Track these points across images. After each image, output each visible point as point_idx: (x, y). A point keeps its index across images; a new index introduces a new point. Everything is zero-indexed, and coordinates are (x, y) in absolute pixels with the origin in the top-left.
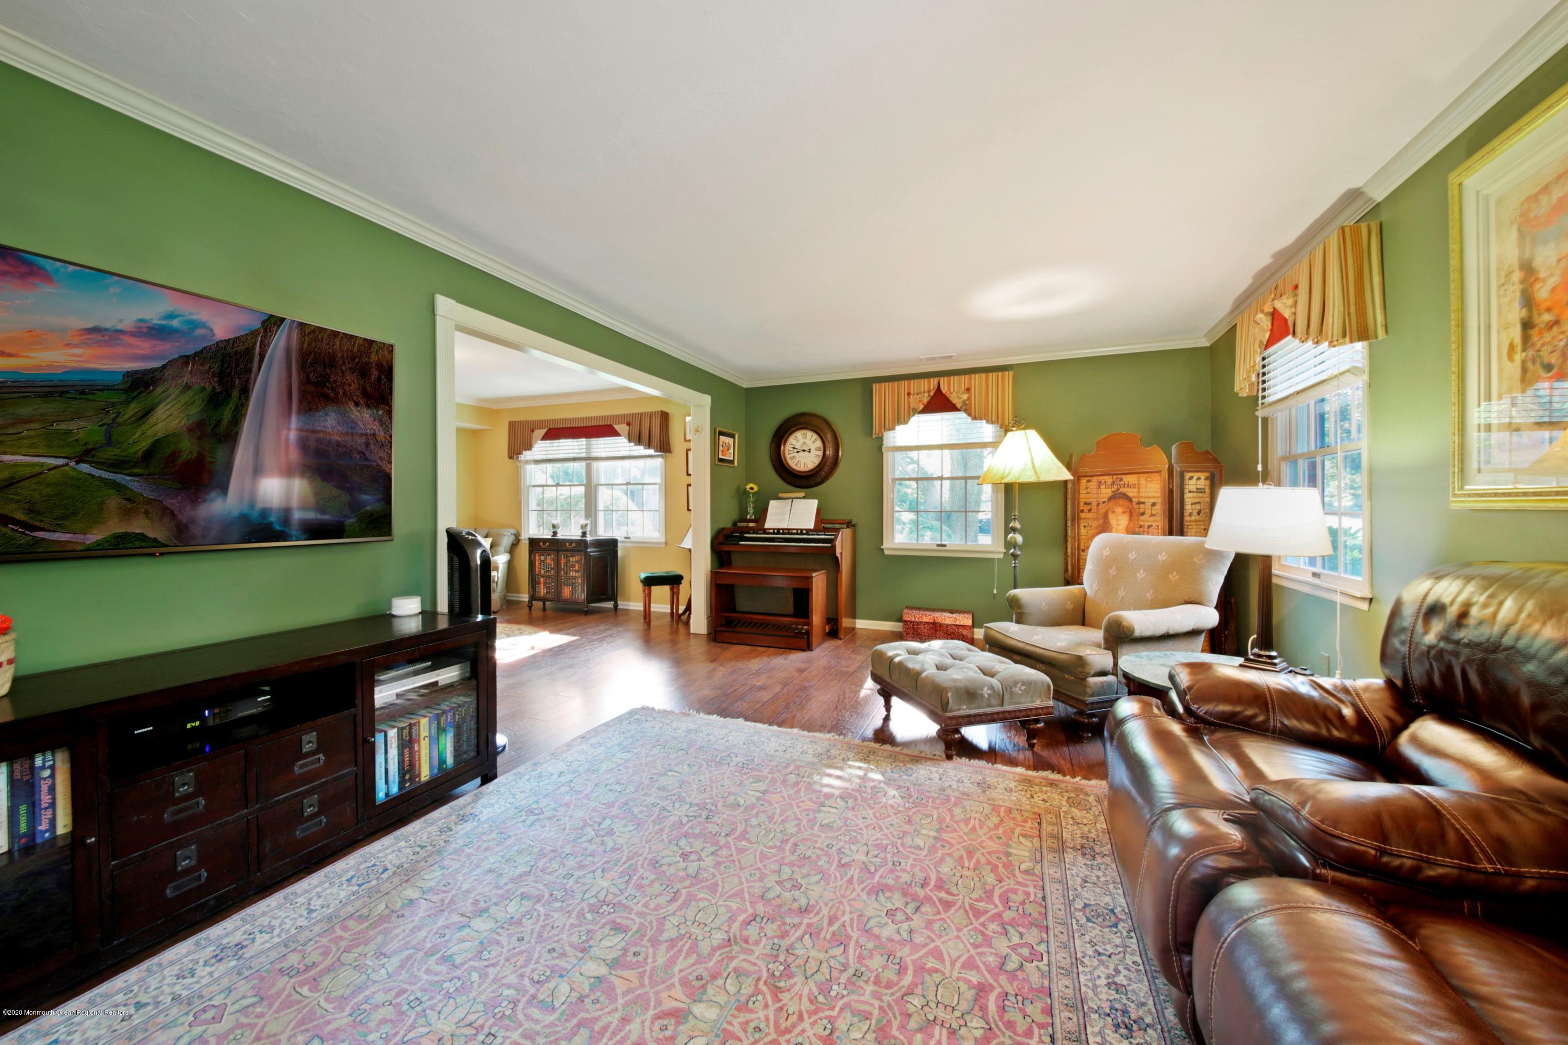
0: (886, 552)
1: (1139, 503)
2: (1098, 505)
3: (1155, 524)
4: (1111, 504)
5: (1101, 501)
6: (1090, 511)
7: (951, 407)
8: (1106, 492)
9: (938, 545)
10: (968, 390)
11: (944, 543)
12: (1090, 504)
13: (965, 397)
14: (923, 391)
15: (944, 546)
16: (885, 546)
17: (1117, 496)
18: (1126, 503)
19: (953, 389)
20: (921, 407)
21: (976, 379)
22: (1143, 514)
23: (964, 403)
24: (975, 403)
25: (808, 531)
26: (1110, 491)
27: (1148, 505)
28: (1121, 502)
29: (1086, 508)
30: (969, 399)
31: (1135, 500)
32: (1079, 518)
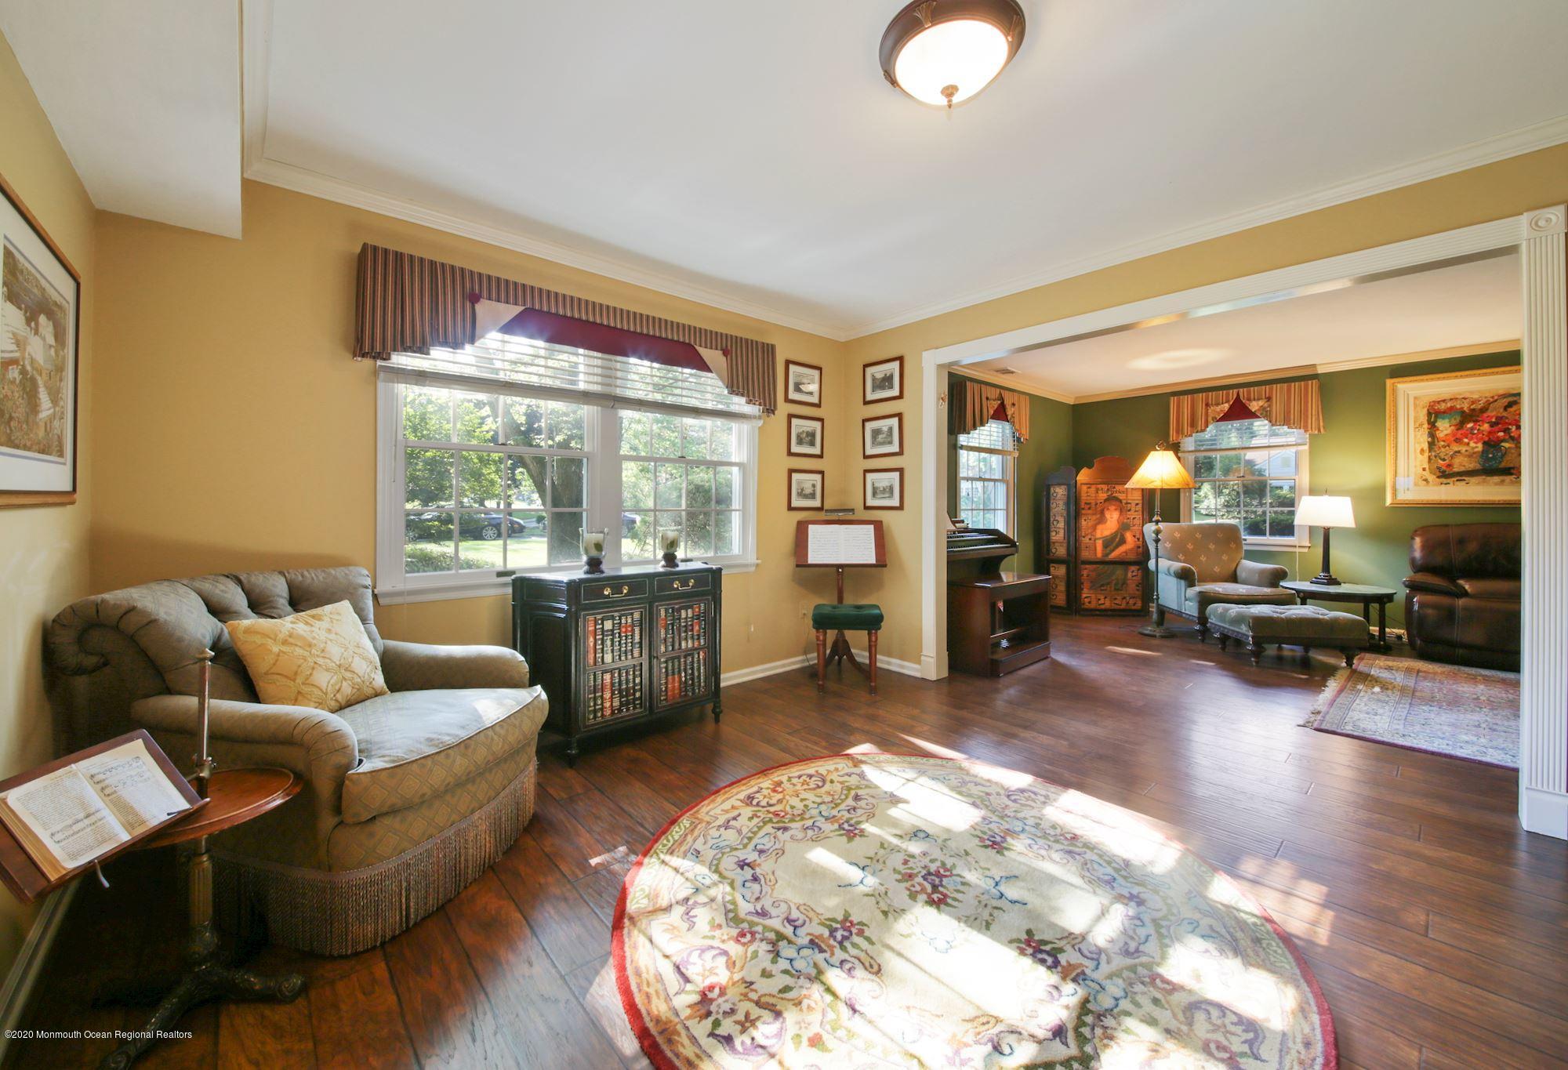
2: (1096, 504)
3: (1137, 517)
4: (1107, 504)
5: (1098, 502)
6: (1089, 509)
7: (1005, 419)
8: (1103, 496)
10: (1013, 405)
12: (1090, 504)
14: (994, 398)
17: (1111, 499)
18: (1118, 503)
22: (1130, 510)
23: (1012, 415)
26: (1105, 495)
27: (1133, 504)
28: (1113, 502)
31: (1124, 502)
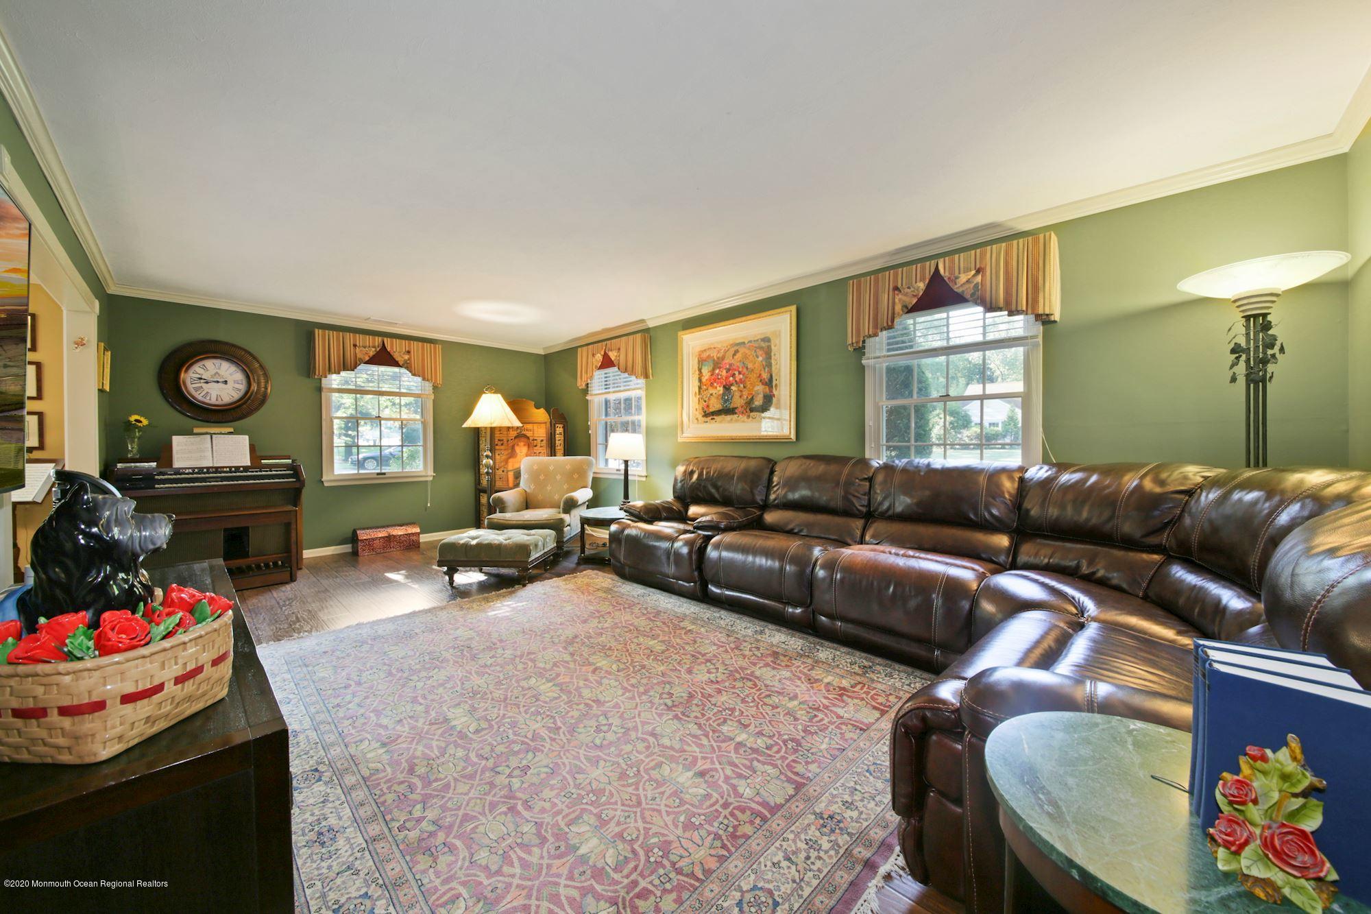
0: (326, 484)
1: (533, 440)
3: (543, 452)
4: (516, 440)
7: (395, 364)
9: (378, 474)
10: (409, 352)
11: (383, 471)
12: (502, 440)
13: (406, 357)
14: (370, 346)
15: (384, 474)
16: (324, 479)
17: (520, 436)
18: (526, 440)
19: (395, 348)
20: (367, 358)
21: (415, 346)
23: (406, 362)
24: (416, 363)
25: (246, 469)
27: (539, 441)
28: (523, 439)
29: (500, 443)
30: (409, 359)
31: (531, 438)
32: (495, 449)
